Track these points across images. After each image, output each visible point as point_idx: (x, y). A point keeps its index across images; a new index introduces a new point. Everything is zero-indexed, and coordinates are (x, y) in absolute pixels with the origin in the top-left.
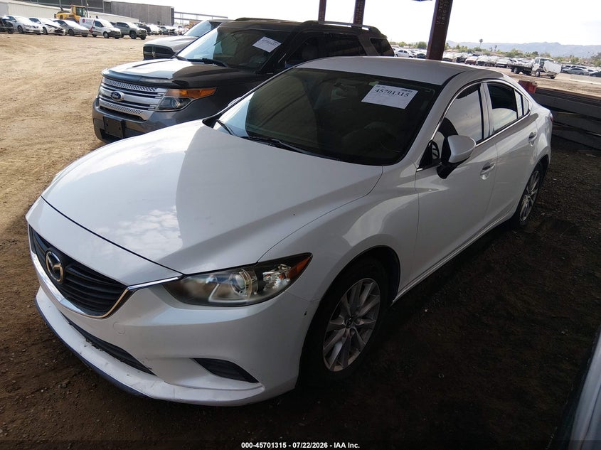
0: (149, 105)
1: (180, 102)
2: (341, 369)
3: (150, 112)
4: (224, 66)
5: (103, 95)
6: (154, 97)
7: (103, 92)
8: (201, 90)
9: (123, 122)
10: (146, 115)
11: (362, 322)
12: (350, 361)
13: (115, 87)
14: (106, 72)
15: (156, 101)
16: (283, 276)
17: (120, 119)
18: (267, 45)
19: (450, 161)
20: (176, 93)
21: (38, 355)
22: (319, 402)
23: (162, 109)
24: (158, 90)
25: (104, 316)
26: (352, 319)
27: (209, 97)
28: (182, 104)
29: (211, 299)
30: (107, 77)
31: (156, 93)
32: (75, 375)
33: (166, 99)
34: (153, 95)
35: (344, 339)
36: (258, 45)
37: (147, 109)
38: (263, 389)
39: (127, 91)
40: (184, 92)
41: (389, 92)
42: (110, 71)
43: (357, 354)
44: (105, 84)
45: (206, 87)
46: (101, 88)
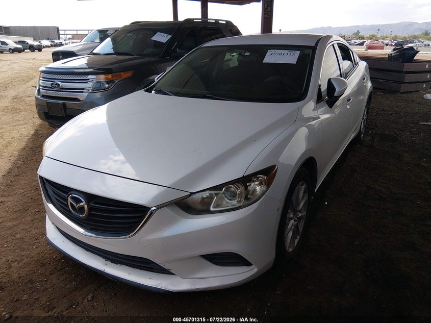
0: (83, 89)
1: (108, 84)
2: (292, 250)
3: (85, 94)
4: (132, 55)
5: (43, 86)
6: (87, 82)
7: (42, 84)
8: (122, 73)
9: (64, 104)
10: (82, 96)
11: (300, 215)
12: (296, 243)
13: (53, 79)
14: (43, 68)
15: (89, 85)
16: (260, 184)
17: (61, 102)
18: (162, 38)
19: (335, 95)
20: (102, 78)
21: (59, 281)
22: (284, 275)
23: (95, 90)
24: (90, 77)
25: (131, 235)
26: (295, 212)
27: (129, 78)
28: (110, 85)
29: (212, 209)
30: (44, 72)
31: (88, 79)
32: (96, 290)
33: (97, 82)
34: (86, 81)
35: (293, 227)
36: (155, 38)
37: (82, 92)
38: (256, 270)
39: (64, 81)
40: (110, 76)
41: (280, 54)
42: (46, 68)
43: (298, 237)
44: (43, 78)
45: (125, 71)
46: (41, 81)
